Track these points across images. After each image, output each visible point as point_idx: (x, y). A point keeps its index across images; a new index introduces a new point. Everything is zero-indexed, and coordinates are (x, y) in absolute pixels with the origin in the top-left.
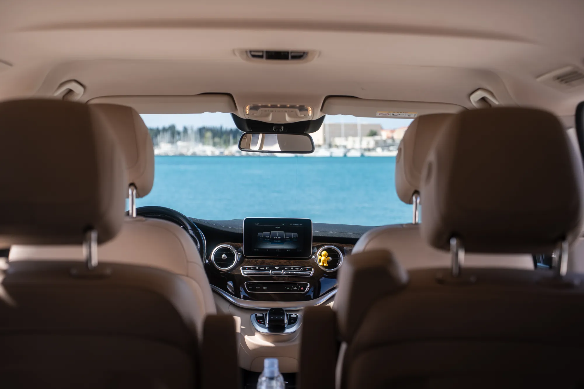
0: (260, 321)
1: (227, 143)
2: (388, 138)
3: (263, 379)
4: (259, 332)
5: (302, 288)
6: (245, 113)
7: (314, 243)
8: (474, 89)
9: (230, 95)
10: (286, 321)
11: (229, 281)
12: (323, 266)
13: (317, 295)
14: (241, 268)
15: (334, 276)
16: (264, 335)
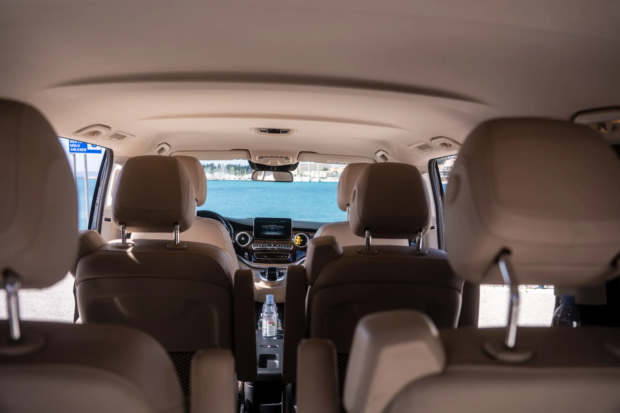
0: (263, 274)
1: (243, 173)
2: (334, 172)
3: (265, 305)
4: (262, 280)
5: (286, 257)
6: (256, 160)
7: (293, 232)
8: (378, 150)
9: (247, 150)
10: (277, 275)
11: (245, 252)
12: (298, 244)
13: (294, 261)
14: (252, 245)
15: (305, 250)
16: (265, 282)
